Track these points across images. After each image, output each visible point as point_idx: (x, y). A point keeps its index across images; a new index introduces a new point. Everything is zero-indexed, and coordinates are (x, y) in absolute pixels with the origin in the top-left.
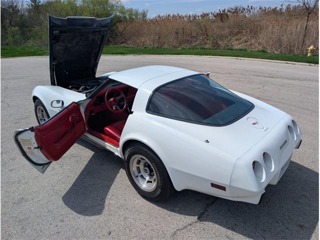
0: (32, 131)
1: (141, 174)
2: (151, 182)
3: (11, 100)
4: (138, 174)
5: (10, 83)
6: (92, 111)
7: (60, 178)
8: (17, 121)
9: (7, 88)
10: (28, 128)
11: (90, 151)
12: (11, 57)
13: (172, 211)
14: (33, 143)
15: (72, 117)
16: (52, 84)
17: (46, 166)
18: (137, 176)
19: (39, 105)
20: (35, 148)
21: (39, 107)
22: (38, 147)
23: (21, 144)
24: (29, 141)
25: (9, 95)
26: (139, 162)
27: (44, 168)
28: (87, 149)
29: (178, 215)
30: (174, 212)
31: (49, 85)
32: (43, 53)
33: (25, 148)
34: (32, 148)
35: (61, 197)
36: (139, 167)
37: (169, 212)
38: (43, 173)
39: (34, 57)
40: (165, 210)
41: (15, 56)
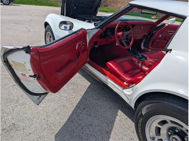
0: (26, 52)
3: (32, 27)
4: (155, 136)
5: (34, 18)
6: (96, 43)
7: (56, 106)
8: (32, 42)
9: (32, 20)
10: (21, 47)
11: (87, 81)
12: (39, 5)
14: (28, 69)
15: (79, 45)
16: (61, 15)
17: (42, 96)
18: (154, 138)
19: (48, 31)
20: (30, 76)
21: (48, 32)
22: (35, 76)
23: (13, 67)
24: (23, 65)
25: (32, 24)
27: (41, 99)
28: (84, 79)
31: (59, 14)
32: (58, 5)
33: (19, 74)
34: (28, 75)
35: (54, 135)
36: (160, 128)
38: (38, 105)
39: (52, 7)
41: (42, 5)
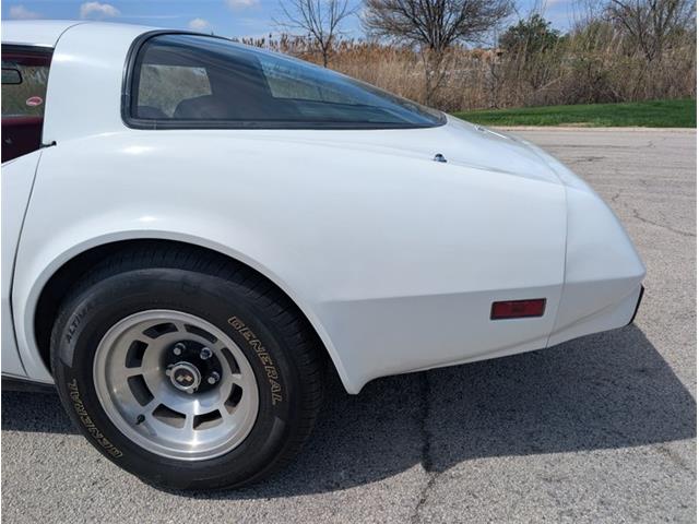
1: (154, 404)
2: (215, 415)
4: (140, 410)
13: (330, 489)
18: (142, 419)
26: (137, 354)
29: (359, 490)
30: (338, 486)
36: (140, 378)
37: (324, 498)
40: (306, 498)
